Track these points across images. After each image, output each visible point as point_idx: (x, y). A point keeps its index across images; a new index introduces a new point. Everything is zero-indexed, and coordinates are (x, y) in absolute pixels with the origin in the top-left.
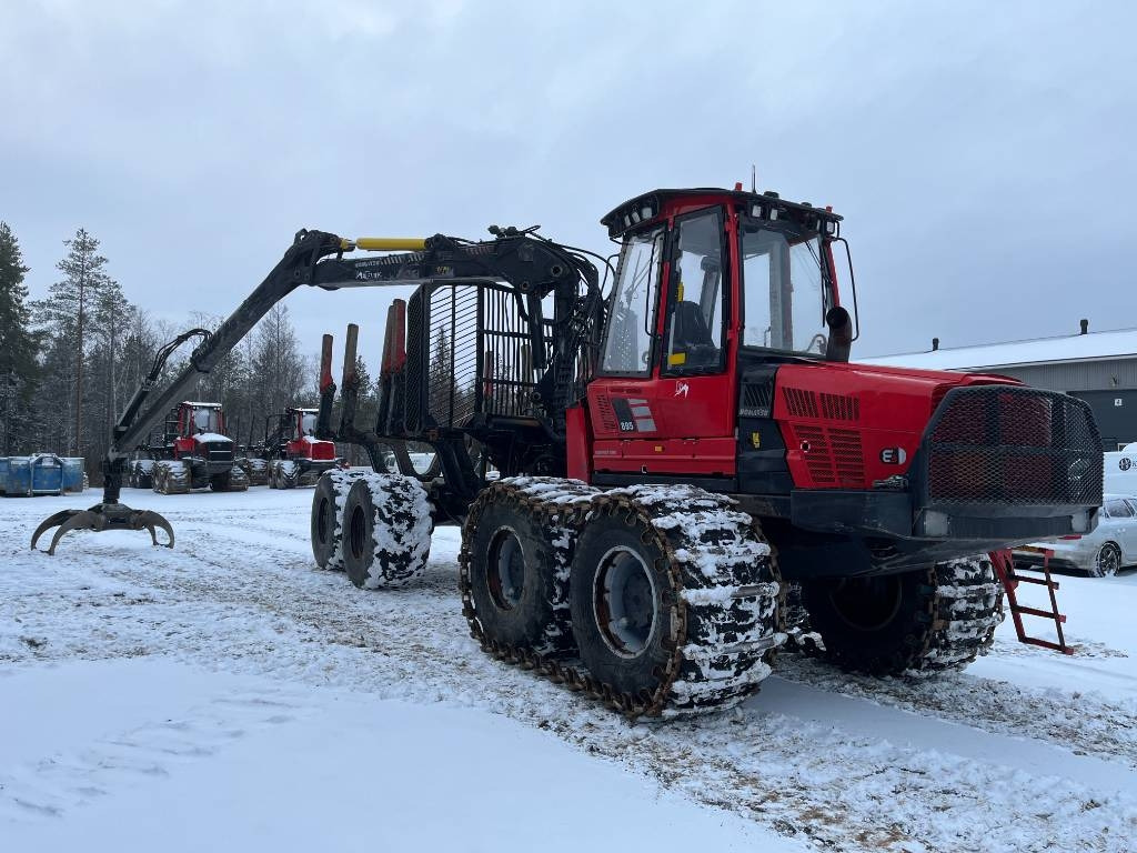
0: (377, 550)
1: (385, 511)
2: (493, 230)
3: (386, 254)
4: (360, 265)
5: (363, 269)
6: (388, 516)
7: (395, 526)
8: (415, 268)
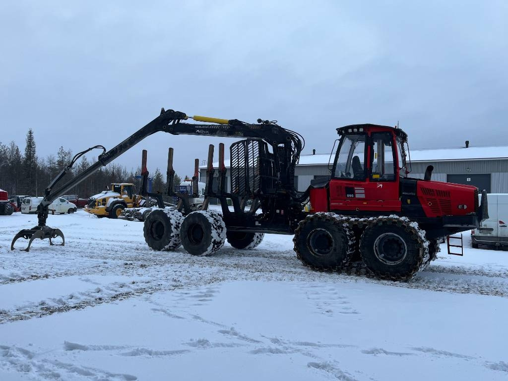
0: (213, 240)
1: (214, 225)
2: (259, 121)
3: (211, 124)
4: (198, 127)
5: (199, 129)
6: (215, 227)
7: (218, 231)
8: (226, 131)
